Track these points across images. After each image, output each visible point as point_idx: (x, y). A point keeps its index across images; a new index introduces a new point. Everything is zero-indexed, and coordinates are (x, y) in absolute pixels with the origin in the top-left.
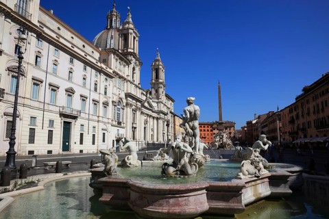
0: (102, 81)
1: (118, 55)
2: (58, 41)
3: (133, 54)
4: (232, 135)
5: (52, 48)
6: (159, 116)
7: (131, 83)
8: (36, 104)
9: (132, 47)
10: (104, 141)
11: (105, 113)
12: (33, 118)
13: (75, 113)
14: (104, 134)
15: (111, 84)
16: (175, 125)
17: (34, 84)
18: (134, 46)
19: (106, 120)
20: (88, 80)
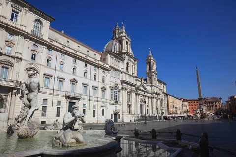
0: (100, 73)
1: (113, 55)
2: (63, 49)
3: (127, 54)
4: (218, 108)
5: (59, 54)
6: (152, 96)
7: (125, 73)
8: (47, 91)
9: (126, 49)
10: (103, 114)
11: (103, 95)
12: (45, 100)
13: (78, 96)
14: (103, 110)
15: (108, 75)
16: (168, 102)
17: (46, 78)
18: (127, 48)
19: (104, 100)
20: (88, 73)
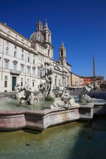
0: (32, 57)
1: (40, 44)
2: (8, 38)
3: (48, 43)
4: (102, 83)
5: (5, 41)
6: (63, 74)
7: (47, 57)
10: (33, 86)
11: (34, 72)
13: (18, 73)
14: (33, 82)
15: (37, 58)
16: (72, 78)
18: (49, 39)
19: (34, 76)
20: (24, 56)
